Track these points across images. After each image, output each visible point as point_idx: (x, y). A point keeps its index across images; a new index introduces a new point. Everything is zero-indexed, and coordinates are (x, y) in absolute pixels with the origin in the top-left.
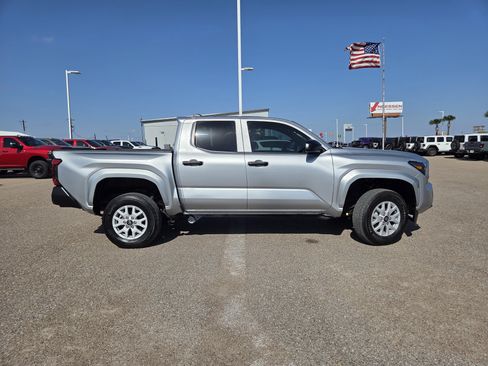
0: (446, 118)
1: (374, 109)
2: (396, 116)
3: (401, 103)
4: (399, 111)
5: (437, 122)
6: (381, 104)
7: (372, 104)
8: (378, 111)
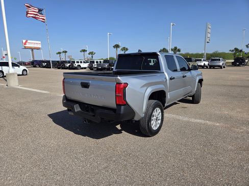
0: (63, 52)
1: (25, 44)
2: (38, 49)
3: (40, 42)
4: (39, 46)
5: (59, 53)
6: (29, 41)
7: (24, 41)
8: (27, 45)
